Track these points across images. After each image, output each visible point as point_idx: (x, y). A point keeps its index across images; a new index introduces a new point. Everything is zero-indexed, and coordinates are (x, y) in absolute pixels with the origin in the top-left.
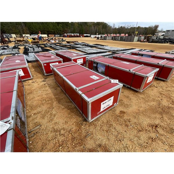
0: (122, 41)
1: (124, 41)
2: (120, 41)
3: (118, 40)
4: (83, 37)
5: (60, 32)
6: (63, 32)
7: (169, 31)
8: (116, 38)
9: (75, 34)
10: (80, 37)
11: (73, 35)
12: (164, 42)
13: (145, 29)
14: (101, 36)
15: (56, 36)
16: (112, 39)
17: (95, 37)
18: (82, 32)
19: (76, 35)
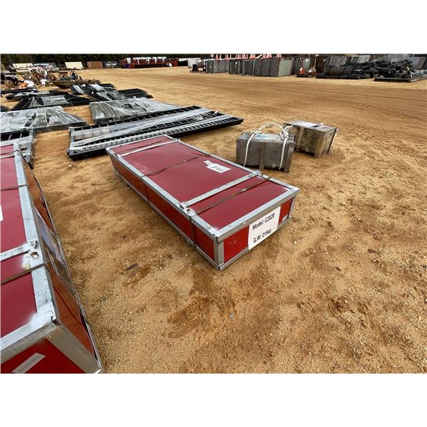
0: (251, 74)
1: (255, 74)
2: (246, 74)
3: (241, 72)
4: (173, 66)
8: (237, 65)
10: (165, 66)
15: (108, 65)
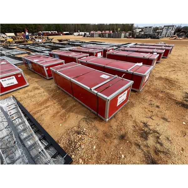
0: (110, 38)
1: (112, 37)
2: (108, 37)
3: (106, 37)
4: (63, 35)
5: (31, 29)
6: (36, 30)
7: (146, 27)
8: (104, 35)
9: (52, 32)
10: (59, 35)
11: (50, 33)
12: (146, 37)
13: (123, 26)
14: (85, 33)
16: (99, 37)
17: (79, 35)
18: (58, 29)
19: (55, 33)
